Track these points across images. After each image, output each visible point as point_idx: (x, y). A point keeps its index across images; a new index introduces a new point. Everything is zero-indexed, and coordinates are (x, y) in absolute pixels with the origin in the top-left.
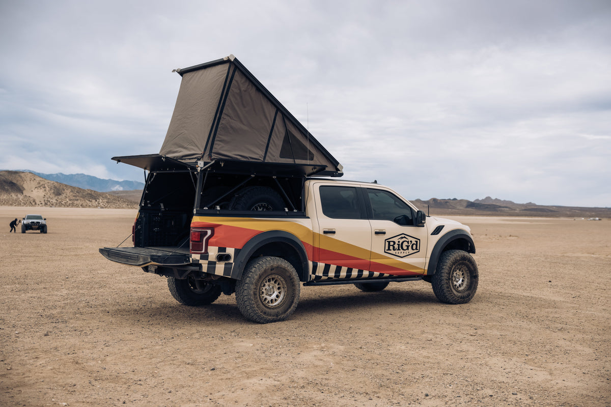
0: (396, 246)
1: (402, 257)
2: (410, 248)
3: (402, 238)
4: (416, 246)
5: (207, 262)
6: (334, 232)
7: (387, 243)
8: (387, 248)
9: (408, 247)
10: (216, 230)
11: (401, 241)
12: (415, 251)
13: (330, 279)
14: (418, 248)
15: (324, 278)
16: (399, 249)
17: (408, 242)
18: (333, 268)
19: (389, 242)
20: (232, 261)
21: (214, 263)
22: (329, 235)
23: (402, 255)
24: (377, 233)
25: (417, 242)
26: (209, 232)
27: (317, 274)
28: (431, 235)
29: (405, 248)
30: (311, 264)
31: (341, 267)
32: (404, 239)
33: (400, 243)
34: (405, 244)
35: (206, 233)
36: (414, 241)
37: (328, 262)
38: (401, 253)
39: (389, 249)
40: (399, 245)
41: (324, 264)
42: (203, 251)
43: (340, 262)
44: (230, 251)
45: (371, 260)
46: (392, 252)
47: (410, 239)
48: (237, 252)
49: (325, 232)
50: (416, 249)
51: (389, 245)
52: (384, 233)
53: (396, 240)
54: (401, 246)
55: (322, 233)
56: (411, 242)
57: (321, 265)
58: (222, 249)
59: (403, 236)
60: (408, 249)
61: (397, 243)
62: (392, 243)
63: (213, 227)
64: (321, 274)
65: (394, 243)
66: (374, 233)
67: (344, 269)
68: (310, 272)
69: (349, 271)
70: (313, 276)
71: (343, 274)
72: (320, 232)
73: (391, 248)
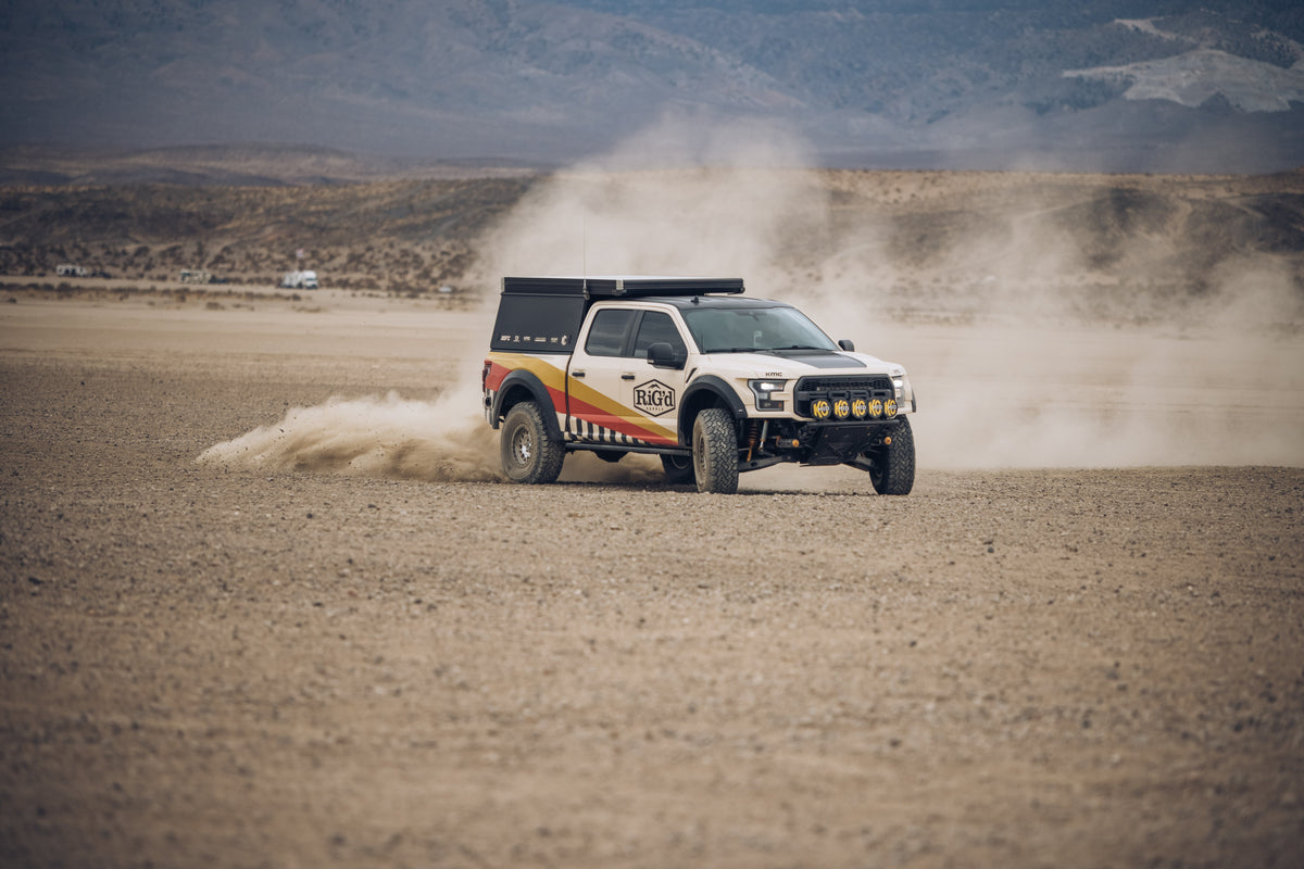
0: (647, 398)
1: (655, 416)
2: (663, 401)
3: (653, 386)
4: (671, 400)
6: (582, 375)
7: (636, 393)
8: (636, 401)
9: (660, 400)
11: (653, 390)
12: (671, 407)
13: (584, 440)
14: (673, 403)
16: (650, 404)
17: (660, 393)
18: (584, 424)
19: (639, 392)
20: (492, 407)
22: (579, 379)
23: (655, 413)
24: (624, 378)
25: (670, 393)
26: (489, 371)
28: (686, 382)
29: (657, 402)
30: (561, 417)
33: (651, 394)
34: (657, 395)
35: (487, 372)
37: (580, 416)
38: (653, 409)
39: (639, 403)
40: (649, 397)
43: (592, 418)
44: (492, 393)
45: (622, 417)
46: (642, 406)
47: (663, 388)
48: (495, 394)
49: (575, 375)
50: (671, 404)
51: (639, 397)
52: (632, 378)
53: (645, 388)
54: (652, 399)
55: (572, 375)
56: (664, 392)
58: (489, 391)
59: (654, 383)
60: (660, 404)
61: (647, 393)
62: (642, 394)
65: (644, 392)
66: (621, 377)
67: (596, 427)
68: (563, 428)
69: (602, 431)
70: (566, 434)
71: (596, 434)
72: (570, 374)
73: (641, 400)
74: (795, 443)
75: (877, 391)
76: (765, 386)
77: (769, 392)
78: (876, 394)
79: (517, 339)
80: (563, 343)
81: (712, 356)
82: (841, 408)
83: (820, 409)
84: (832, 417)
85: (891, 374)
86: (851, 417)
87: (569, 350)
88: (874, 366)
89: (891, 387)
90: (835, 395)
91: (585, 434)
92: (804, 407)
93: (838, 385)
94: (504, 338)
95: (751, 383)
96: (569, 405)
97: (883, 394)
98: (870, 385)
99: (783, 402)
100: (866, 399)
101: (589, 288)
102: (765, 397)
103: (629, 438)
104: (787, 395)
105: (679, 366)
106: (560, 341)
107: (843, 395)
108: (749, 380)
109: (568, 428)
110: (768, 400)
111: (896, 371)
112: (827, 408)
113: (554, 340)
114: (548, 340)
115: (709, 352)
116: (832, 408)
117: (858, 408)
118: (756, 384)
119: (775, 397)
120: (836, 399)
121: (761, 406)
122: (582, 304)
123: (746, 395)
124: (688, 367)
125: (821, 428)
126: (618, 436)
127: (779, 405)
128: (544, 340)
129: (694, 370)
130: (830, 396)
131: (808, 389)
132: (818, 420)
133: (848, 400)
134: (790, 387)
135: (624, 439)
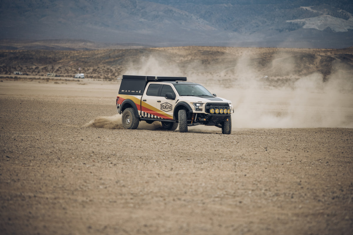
0: (164, 107)
1: (166, 112)
2: (169, 108)
3: (166, 104)
6: (146, 101)
9: (168, 107)
11: (166, 105)
12: (171, 110)
18: (146, 113)
19: (162, 105)
20: (119, 108)
22: (145, 102)
23: (166, 111)
24: (158, 102)
28: (176, 103)
29: (167, 108)
30: (139, 112)
32: (167, 105)
34: (167, 106)
36: (170, 105)
39: (162, 108)
41: (143, 112)
43: (148, 112)
45: (157, 112)
47: (169, 105)
48: (120, 105)
50: (171, 109)
51: (162, 107)
52: (160, 102)
53: (164, 104)
59: (166, 103)
60: (168, 109)
61: (164, 106)
62: (163, 106)
64: (143, 116)
65: (163, 105)
67: (149, 114)
68: (139, 114)
69: (151, 115)
70: (140, 116)
71: (149, 116)
72: (142, 100)
73: (163, 107)
74: (205, 120)
75: (226, 107)
76: (197, 105)
77: (199, 106)
78: (225, 108)
79: (126, 91)
80: (140, 92)
81: (182, 97)
82: (217, 111)
83: (212, 111)
84: (215, 113)
85: (229, 103)
86: (219, 113)
87: (142, 94)
88: (225, 101)
89: (229, 106)
90: (215, 108)
91: (146, 116)
92: (208, 110)
93: (216, 105)
94: (122, 91)
95: (194, 104)
96: (141, 108)
97: (227, 108)
98: (224, 105)
99: (202, 109)
100: (223, 109)
101: (147, 78)
102: (198, 107)
103: (159, 117)
104: (203, 107)
105: (174, 99)
106: (139, 92)
107: (217, 108)
108: (193, 103)
109: (141, 114)
110: (198, 108)
111: (230, 102)
112: (214, 111)
113: (137, 92)
114: (135, 92)
115: (182, 96)
116: (215, 111)
117: (221, 111)
118: (195, 104)
119: (200, 107)
120: (216, 109)
121: (196, 110)
122: (145, 83)
123: (193, 107)
124: (176, 99)
125: (212, 116)
126: (155, 117)
127: (201, 110)
128: (134, 92)
129: (178, 100)
130: (214, 108)
131: (209, 106)
132: (211, 114)
133: (219, 109)
134: (204, 105)
135: (157, 117)
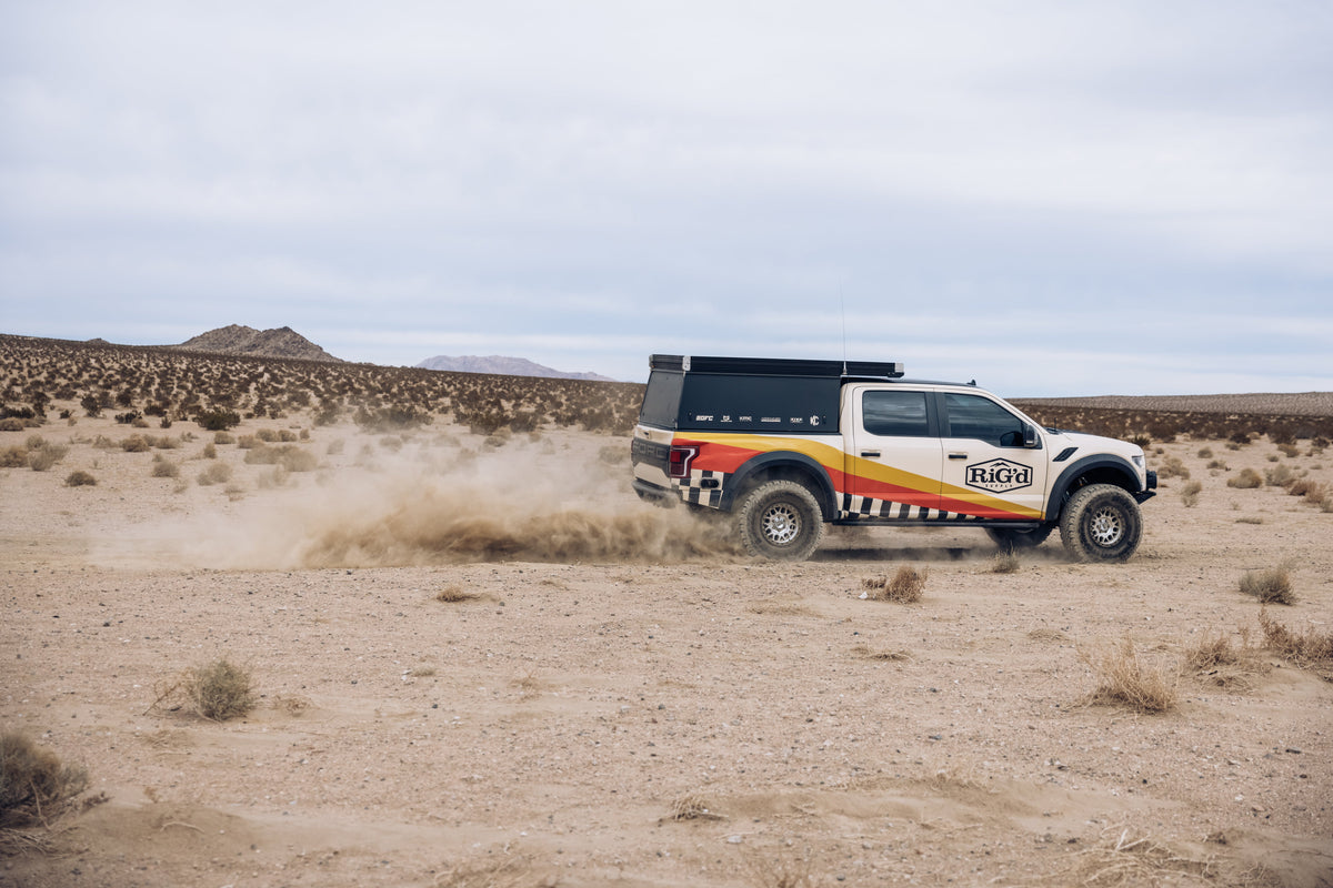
0: (987, 476)
1: (998, 492)
2: (1013, 479)
3: (998, 464)
4: (1025, 477)
5: (688, 488)
6: (878, 455)
7: (970, 472)
8: (970, 478)
9: (1009, 478)
10: (702, 449)
11: (996, 469)
12: (1024, 484)
13: (872, 517)
14: (1029, 480)
15: (862, 516)
16: (992, 481)
17: (1009, 471)
18: (877, 503)
19: (974, 471)
20: (720, 488)
21: (698, 490)
22: (871, 459)
23: (998, 489)
24: (951, 457)
25: (1026, 471)
26: (693, 452)
27: (851, 510)
28: (1055, 460)
30: (840, 497)
31: (890, 503)
32: (1002, 467)
33: (995, 472)
34: (1004, 473)
35: (689, 452)
36: (1020, 470)
37: (869, 496)
38: (996, 486)
39: (974, 480)
40: (992, 475)
41: (862, 498)
42: (685, 475)
43: (888, 497)
44: (718, 476)
45: (943, 495)
46: (980, 484)
47: (1013, 467)
48: (727, 477)
49: (863, 455)
50: (1025, 481)
51: (974, 475)
52: (965, 457)
53: (987, 467)
54: (996, 477)
55: (859, 455)
56: (1015, 470)
57: (857, 500)
58: (707, 473)
59: (1000, 462)
60: (1009, 480)
61: (988, 471)
62: (979, 472)
63: (698, 446)
64: (858, 511)
65: (984, 471)
66: (946, 456)
68: (840, 506)
70: (842, 512)
72: (853, 454)
73: (978, 478)
79: (726, 419)
80: (815, 423)
94: (701, 418)
96: (847, 484)
106: (808, 421)
109: (844, 507)
113: (797, 420)
114: (786, 421)
128: (776, 420)
129: (1073, 450)
